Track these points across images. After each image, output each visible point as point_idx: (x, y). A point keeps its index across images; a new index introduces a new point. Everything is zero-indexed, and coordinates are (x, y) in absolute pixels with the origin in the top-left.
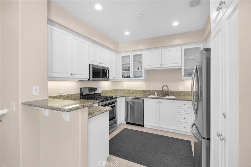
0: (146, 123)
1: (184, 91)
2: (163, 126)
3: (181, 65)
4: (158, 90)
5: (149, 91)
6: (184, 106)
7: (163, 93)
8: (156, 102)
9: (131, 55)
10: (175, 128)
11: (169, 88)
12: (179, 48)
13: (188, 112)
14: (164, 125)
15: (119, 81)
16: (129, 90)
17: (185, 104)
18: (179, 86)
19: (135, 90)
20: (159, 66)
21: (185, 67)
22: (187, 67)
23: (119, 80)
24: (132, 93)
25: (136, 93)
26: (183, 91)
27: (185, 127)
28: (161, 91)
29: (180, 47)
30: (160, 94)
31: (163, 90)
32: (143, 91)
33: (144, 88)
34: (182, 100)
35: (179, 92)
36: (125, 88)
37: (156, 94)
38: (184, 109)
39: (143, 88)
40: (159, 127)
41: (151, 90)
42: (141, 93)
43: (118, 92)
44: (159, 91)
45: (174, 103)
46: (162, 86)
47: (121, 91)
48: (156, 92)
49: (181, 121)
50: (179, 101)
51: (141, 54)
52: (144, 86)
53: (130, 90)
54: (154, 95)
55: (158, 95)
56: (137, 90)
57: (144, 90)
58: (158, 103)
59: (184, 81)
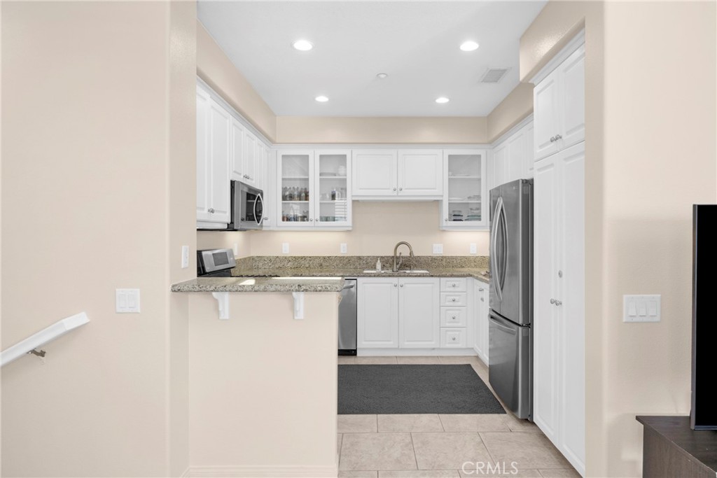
0: (364, 343)
1: (445, 257)
2: (406, 343)
3: (441, 194)
4: (384, 255)
5: (359, 258)
6: (452, 289)
7: (397, 264)
8: (390, 285)
9: (314, 155)
10: (433, 344)
11: (413, 249)
12: (438, 151)
13: (459, 304)
14: (407, 341)
15: (270, 231)
16: (299, 257)
17: (454, 286)
18: (434, 245)
19: (317, 257)
20: (390, 192)
21: (451, 198)
22: (457, 200)
23: (271, 228)
24: (307, 266)
25: (321, 265)
26: (442, 257)
27: (454, 339)
28: (393, 257)
29: (441, 150)
30: (388, 265)
31: (398, 255)
32: (341, 258)
33: (345, 252)
34: (448, 276)
35: (433, 259)
36: (284, 252)
37: (379, 266)
38: (452, 298)
39: (342, 252)
40: (398, 349)
41: (363, 257)
42: (335, 264)
43: (261, 264)
44: (386, 258)
45: (431, 285)
46: (395, 245)
47: (270, 260)
48: (379, 261)
49: (448, 325)
50: (442, 279)
51: (344, 157)
52: (346, 244)
53: (302, 258)
54: (374, 267)
55: (383, 267)
56: (324, 258)
57: (344, 257)
58: (396, 286)
59: (444, 231)
